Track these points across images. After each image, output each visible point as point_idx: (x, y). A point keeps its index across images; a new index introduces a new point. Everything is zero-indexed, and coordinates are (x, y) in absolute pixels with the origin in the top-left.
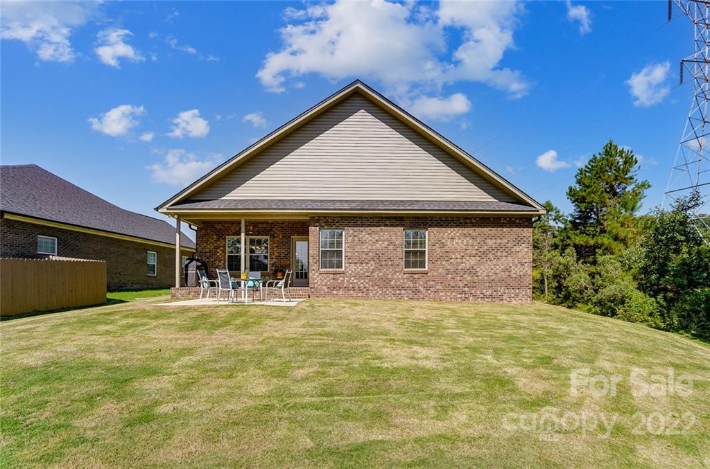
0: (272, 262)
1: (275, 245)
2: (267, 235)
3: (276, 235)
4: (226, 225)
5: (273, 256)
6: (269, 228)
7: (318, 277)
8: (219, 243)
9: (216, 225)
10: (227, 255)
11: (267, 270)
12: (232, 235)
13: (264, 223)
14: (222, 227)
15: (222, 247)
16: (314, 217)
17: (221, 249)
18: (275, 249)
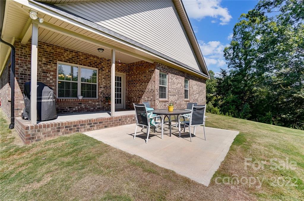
0: (100, 91)
1: (103, 77)
2: (97, 68)
3: (103, 69)
4: (58, 50)
5: (102, 86)
6: (99, 62)
7: (159, 104)
8: (49, 67)
9: (45, 47)
10: (58, 80)
11: (96, 97)
12: (65, 61)
13: (94, 57)
14: (53, 51)
15: (53, 71)
16: (157, 63)
17: (52, 73)
18: (103, 80)
